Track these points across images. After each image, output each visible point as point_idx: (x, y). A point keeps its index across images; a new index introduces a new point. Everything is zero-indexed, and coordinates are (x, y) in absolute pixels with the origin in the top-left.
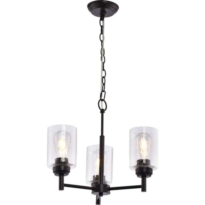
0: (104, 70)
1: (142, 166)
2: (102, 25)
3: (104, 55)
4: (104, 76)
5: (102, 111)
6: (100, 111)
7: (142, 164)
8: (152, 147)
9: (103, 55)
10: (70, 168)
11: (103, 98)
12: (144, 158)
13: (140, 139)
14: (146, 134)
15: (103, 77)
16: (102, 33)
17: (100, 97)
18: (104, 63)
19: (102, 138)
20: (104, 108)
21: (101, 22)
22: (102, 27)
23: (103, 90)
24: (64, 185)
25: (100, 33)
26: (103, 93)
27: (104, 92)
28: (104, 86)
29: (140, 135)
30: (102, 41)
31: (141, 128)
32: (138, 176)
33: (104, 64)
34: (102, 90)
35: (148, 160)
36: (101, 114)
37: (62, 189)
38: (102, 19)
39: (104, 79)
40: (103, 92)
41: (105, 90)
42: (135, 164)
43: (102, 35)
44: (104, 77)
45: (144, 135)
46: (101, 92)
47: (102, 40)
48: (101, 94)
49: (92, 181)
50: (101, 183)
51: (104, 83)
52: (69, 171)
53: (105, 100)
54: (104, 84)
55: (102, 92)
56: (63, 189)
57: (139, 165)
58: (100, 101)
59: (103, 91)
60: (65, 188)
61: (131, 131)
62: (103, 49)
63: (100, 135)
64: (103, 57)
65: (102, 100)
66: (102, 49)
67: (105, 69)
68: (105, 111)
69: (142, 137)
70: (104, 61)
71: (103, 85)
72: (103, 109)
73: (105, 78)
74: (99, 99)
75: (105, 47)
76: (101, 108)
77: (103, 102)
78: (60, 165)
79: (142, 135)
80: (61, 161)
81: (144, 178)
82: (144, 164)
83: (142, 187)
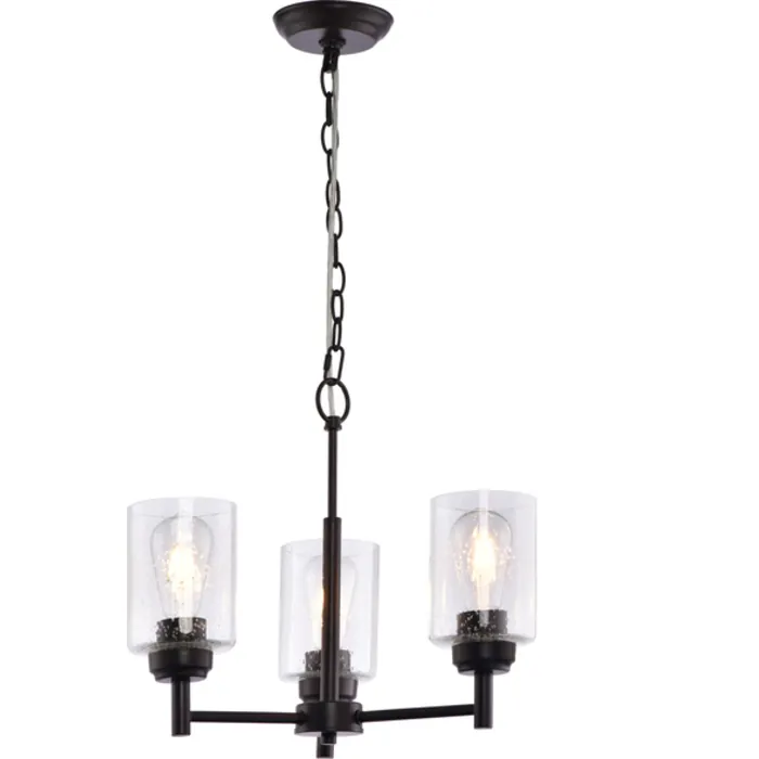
0: (337, 264)
1: (477, 637)
2: (329, 89)
3: (340, 207)
4: (337, 286)
5: (333, 424)
6: (323, 423)
7: (473, 631)
8: (513, 568)
9: (333, 209)
10: (211, 653)
11: (334, 374)
12: (483, 605)
13: (469, 532)
14: (490, 512)
15: (337, 291)
16: (330, 119)
17: (322, 372)
18: (337, 237)
19: (332, 526)
20: (339, 413)
21: (328, 76)
22: (330, 97)
23: (336, 343)
24: (189, 718)
25: (324, 120)
26: (336, 356)
27: (339, 351)
28: (337, 326)
29: (469, 517)
30: (329, 153)
31: (475, 495)
32: (461, 670)
33: (339, 241)
34: (330, 345)
35: (497, 611)
36: (326, 434)
37: (182, 731)
38: (330, 66)
39: (337, 299)
40: (336, 350)
41: (342, 345)
42: (451, 627)
43: (328, 130)
44: (338, 293)
45: (484, 518)
46: (325, 352)
47: (329, 146)
48: (328, 359)
49: (301, 675)
50: (330, 698)
51: (338, 314)
52: (207, 665)
53: (342, 380)
54: (338, 321)
55: (333, 352)
56: (186, 732)
57: (464, 635)
58: (326, 387)
59: (335, 346)
60: (194, 726)
61: (434, 503)
62: (333, 184)
63: (326, 515)
64: (336, 214)
65: (330, 382)
66: (329, 182)
67: (340, 260)
68: (343, 424)
69: (476, 523)
70: (337, 231)
71: (333, 322)
72: (336, 418)
73: (344, 294)
74: (321, 379)
75: (340, 176)
76: (327, 414)
77: (336, 388)
78: (173, 645)
79: (478, 519)
80: (179, 632)
81: (484, 678)
82: (482, 631)
83: (476, 710)
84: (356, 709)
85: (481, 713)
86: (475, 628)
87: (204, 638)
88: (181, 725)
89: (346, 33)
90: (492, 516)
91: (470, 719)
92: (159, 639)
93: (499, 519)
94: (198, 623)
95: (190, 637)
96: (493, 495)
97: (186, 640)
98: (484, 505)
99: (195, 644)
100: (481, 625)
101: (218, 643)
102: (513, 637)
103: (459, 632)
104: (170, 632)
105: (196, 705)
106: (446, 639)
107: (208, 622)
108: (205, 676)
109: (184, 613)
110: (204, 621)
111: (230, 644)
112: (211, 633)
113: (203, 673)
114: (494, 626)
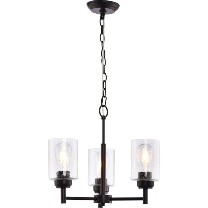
0: (104, 73)
1: (144, 179)
2: (102, 24)
3: (105, 57)
5: (104, 118)
6: (101, 117)
7: (143, 178)
8: (153, 160)
9: (103, 57)
10: (71, 181)
11: (104, 104)
12: (146, 171)
13: (141, 149)
14: (147, 145)
16: (102, 33)
17: (101, 103)
18: (104, 66)
19: (103, 146)
21: (102, 21)
22: (102, 26)
23: (104, 95)
24: (65, 198)
25: (101, 33)
27: (105, 98)
28: (105, 91)
29: (141, 146)
30: (102, 42)
31: (143, 140)
32: (139, 188)
33: (105, 67)
35: (149, 172)
36: (102, 120)
38: (102, 18)
39: (105, 83)
40: (104, 97)
41: (106, 96)
42: (137, 177)
43: (102, 36)
44: (105, 81)
45: (146, 146)
46: (101, 98)
47: (102, 40)
49: (94, 185)
50: (103, 194)
51: (105, 87)
53: (106, 105)
54: (105, 89)
56: (65, 202)
57: (140, 179)
58: (102, 107)
60: (67, 201)
61: (132, 141)
63: (102, 143)
64: (104, 59)
66: (102, 50)
67: (105, 72)
68: (106, 118)
69: (144, 147)
70: (104, 64)
71: (103, 89)
72: (104, 116)
74: (100, 105)
75: (105, 48)
76: (102, 115)
77: (104, 108)
78: (61, 179)
79: (144, 146)
80: (63, 175)
81: (146, 190)
82: (145, 178)
83: (143, 199)
84: (110, 197)
85: (145, 200)
86: (144, 177)
87: (70, 177)
88: (63, 201)
89: (107, 9)
90: (148, 145)
91: (142, 201)
92: (57, 177)
93: (149, 147)
94: (68, 173)
95: (66, 177)
96: (148, 140)
97: (65, 178)
98: (146, 143)
99: (67, 179)
100: (145, 176)
101: (73, 179)
102: (154, 180)
103: (139, 178)
104: (61, 175)
105: (67, 195)
106: (135, 180)
107: (70, 172)
108: (70, 187)
109: (64, 170)
110: (69, 172)
111: (76, 179)
112: (71, 176)
113: (69, 187)
114: (149, 177)
